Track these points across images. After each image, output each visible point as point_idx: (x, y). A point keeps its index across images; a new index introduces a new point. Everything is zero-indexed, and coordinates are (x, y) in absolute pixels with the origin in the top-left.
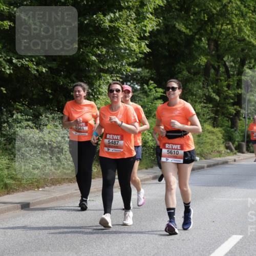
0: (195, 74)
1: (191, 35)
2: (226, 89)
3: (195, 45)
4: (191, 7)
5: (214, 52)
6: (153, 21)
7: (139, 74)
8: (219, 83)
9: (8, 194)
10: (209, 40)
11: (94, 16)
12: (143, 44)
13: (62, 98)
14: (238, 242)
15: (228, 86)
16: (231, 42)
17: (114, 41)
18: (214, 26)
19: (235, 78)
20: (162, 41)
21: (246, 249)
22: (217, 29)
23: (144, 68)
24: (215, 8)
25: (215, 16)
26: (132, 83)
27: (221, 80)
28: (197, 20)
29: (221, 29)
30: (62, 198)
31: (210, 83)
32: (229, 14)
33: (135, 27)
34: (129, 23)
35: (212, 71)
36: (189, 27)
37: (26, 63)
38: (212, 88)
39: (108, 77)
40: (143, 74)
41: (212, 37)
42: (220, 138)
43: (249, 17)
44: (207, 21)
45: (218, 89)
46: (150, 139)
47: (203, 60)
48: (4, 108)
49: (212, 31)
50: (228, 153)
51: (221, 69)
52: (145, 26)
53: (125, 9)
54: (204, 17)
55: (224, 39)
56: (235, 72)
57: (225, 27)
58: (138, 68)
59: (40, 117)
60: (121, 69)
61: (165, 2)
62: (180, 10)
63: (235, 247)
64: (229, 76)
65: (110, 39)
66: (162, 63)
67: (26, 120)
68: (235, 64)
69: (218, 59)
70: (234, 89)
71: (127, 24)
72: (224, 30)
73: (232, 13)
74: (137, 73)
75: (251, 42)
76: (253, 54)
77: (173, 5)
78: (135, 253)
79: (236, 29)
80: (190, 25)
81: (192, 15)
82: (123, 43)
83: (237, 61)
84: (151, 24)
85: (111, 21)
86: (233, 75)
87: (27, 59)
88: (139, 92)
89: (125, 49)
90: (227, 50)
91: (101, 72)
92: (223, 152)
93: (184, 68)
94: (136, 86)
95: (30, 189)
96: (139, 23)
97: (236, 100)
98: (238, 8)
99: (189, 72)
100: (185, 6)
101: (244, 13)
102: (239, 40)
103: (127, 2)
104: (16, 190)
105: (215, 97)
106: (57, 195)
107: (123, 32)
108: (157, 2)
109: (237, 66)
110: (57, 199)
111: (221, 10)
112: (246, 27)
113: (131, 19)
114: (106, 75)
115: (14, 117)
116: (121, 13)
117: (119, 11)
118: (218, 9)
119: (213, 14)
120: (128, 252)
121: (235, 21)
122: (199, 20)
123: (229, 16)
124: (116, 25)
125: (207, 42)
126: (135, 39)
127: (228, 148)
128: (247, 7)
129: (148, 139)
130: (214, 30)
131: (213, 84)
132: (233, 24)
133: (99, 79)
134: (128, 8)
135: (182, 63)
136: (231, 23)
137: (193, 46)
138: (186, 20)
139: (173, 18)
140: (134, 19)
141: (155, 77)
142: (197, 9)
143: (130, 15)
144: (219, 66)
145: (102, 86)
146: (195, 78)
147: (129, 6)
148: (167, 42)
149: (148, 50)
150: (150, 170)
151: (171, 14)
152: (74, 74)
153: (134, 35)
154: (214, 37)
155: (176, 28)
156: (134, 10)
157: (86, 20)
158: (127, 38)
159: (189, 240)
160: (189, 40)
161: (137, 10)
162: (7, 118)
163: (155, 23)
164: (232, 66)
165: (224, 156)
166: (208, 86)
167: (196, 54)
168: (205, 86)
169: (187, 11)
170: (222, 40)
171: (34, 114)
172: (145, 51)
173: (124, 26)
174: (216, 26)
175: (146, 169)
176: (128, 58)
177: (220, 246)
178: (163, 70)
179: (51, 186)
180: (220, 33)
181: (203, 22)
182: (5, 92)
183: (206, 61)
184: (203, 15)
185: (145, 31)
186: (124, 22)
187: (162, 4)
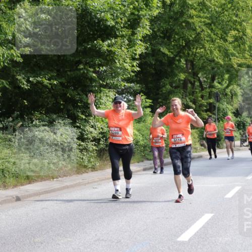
0: (176, 87)
1: (173, 57)
2: (200, 99)
3: (176, 65)
4: (172, 35)
5: (190, 71)
6: (142, 46)
7: (132, 88)
8: (195, 95)
9: (29, 183)
10: (186, 61)
11: (95, 42)
12: (135, 64)
13: (70, 107)
14: (210, 219)
15: (202, 97)
16: (204, 62)
17: (112, 63)
18: (190, 50)
19: (208, 90)
20: (150, 62)
21: (216, 224)
22: (193, 52)
23: (135, 83)
24: (191, 36)
25: (191, 42)
26: (126, 95)
27: (196, 92)
28: (177, 45)
29: (196, 52)
30: (72, 186)
31: (188, 94)
32: (202, 40)
33: (128, 51)
34: (123, 48)
35: (189, 85)
36: (171, 51)
37: (40, 79)
38: (189, 99)
39: (107, 92)
40: (135, 88)
41: (189, 58)
42: (196, 137)
43: (218, 43)
44: (184, 46)
45: (194, 99)
46: (141, 139)
47: (182, 76)
48: (26, 116)
49: (188, 54)
50: (203, 149)
51: (196, 83)
52: (136, 50)
53: (119, 37)
54: (183, 43)
55: (199, 60)
56: (208, 86)
57: (198, 50)
58: (131, 83)
59: (54, 123)
60: (117, 84)
61: (151, 31)
62: (164, 38)
63: (207, 223)
64: (203, 89)
65: (108, 61)
66: (150, 79)
67: (43, 125)
68: (207, 80)
69: (194, 76)
70: (207, 99)
71: (121, 49)
72: (198, 53)
73: (205, 40)
74: (130, 87)
75: (219, 62)
76: (220, 71)
77: (158, 34)
78: (129, 229)
79: (208, 52)
80: (172, 49)
81: (173, 42)
82: (118, 63)
83: (209, 77)
84: (140, 49)
85: (109, 46)
86: (206, 88)
87: (41, 77)
88: (132, 102)
89: (121, 69)
90: (200, 69)
91: (101, 87)
92: (199, 148)
93: (167, 82)
94: (130, 97)
95: (47, 180)
96: (131, 48)
97: (208, 108)
98: (209, 36)
99: (171, 87)
100: (168, 35)
101: (214, 40)
102: (210, 61)
103: (121, 32)
104: (36, 180)
105: (192, 105)
106: (68, 184)
107: (118, 55)
108: (145, 32)
109: (209, 81)
110: (67, 187)
111: (195, 37)
112: (215, 50)
113: (124, 45)
114: (105, 90)
115: (34, 123)
116: (116, 40)
117: (115, 39)
118: (193, 36)
119: (190, 41)
120: (123, 228)
121: (207, 45)
122: (178, 45)
123: (202, 42)
124: (113, 49)
125: (185, 63)
126: (128, 60)
127: (202, 145)
128: (216, 35)
129: (140, 139)
130: (190, 53)
131: (190, 95)
132: (206, 48)
133: (100, 93)
134: (123, 36)
135: (166, 79)
136: (204, 47)
137: (174, 66)
138: (169, 45)
139: (158, 43)
140: (127, 45)
141: (144, 90)
142: (176, 36)
143: (124, 42)
144: (194, 82)
145: (102, 98)
146: (176, 90)
147: (123, 35)
148: (154, 63)
149: (138, 69)
150: (141, 164)
151: (157, 40)
152: (80, 89)
153: (127, 57)
154: (190, 58)
155: (161, 51)
156: (127, 38)
157: (88, 45)
158: (121, 59)
159: (171, 218)
160: (171, 61)
161: (129, 38)
162: (28, 124)
163: (143, 48)
164: (205, 81)
165: (199, 152)
166: (186, 96)
167: (176, 72)
168: (184, 97)
169: (169, 38)
170: (196, 61)
171: (49, 121)
172: (136, 70)
173: (119, 50)
174: (192, 50)
175: (138, 162)
176: (123, 75)
177: (195, 222)
178: (151, 85)
179: (63, 177)
180: (195, 55)
181: (182, 47)
182: (26, 103)
183: (184, 77)
184: (181, 41)
185: (136, 54)
186: (119, 47)
187: (149, 33)
